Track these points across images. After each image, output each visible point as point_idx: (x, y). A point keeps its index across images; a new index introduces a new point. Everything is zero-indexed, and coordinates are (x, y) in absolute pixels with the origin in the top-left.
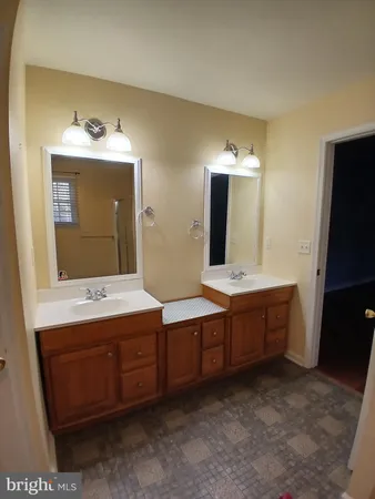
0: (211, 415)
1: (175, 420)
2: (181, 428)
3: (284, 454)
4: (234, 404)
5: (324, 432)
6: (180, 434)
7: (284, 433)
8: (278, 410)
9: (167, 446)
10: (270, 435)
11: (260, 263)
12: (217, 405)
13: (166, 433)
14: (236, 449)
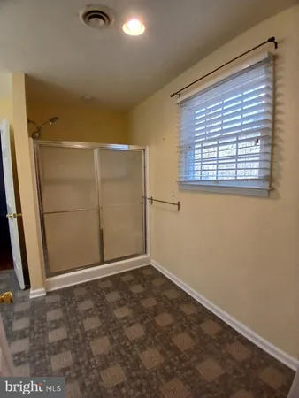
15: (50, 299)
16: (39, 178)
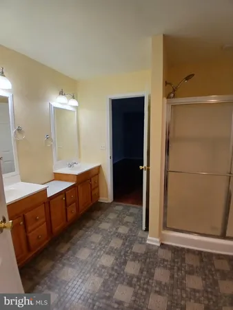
0: (80, 237)
1: (63, 248)
2: (69, 249)
3: (119, 236)
4: (88, 228)
5: (127, 222)
6: (70, 252)
7: (114, 229)
8: (107, 222)
9: (68, 259)
10: (110, 232)
11: (80, 157)
12: (80, 232)
13: (63, 255)
14: (100, 244)
15: (162, 254)
16: (168, 133)
